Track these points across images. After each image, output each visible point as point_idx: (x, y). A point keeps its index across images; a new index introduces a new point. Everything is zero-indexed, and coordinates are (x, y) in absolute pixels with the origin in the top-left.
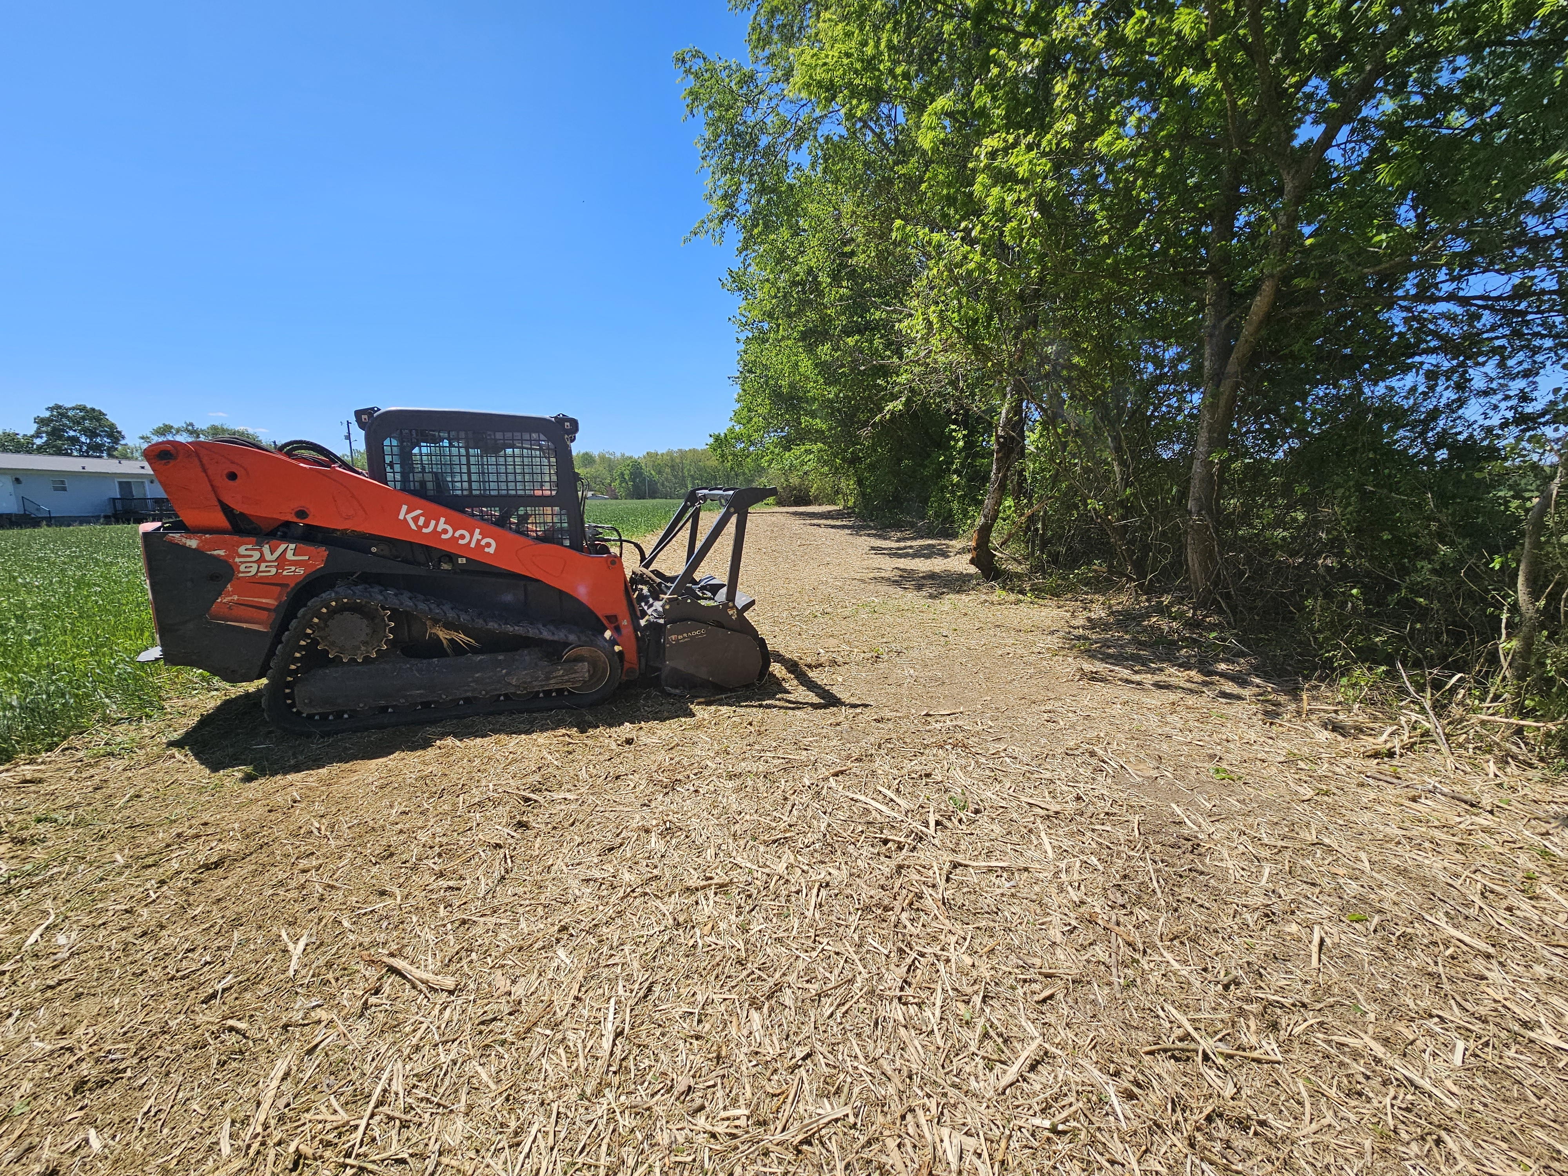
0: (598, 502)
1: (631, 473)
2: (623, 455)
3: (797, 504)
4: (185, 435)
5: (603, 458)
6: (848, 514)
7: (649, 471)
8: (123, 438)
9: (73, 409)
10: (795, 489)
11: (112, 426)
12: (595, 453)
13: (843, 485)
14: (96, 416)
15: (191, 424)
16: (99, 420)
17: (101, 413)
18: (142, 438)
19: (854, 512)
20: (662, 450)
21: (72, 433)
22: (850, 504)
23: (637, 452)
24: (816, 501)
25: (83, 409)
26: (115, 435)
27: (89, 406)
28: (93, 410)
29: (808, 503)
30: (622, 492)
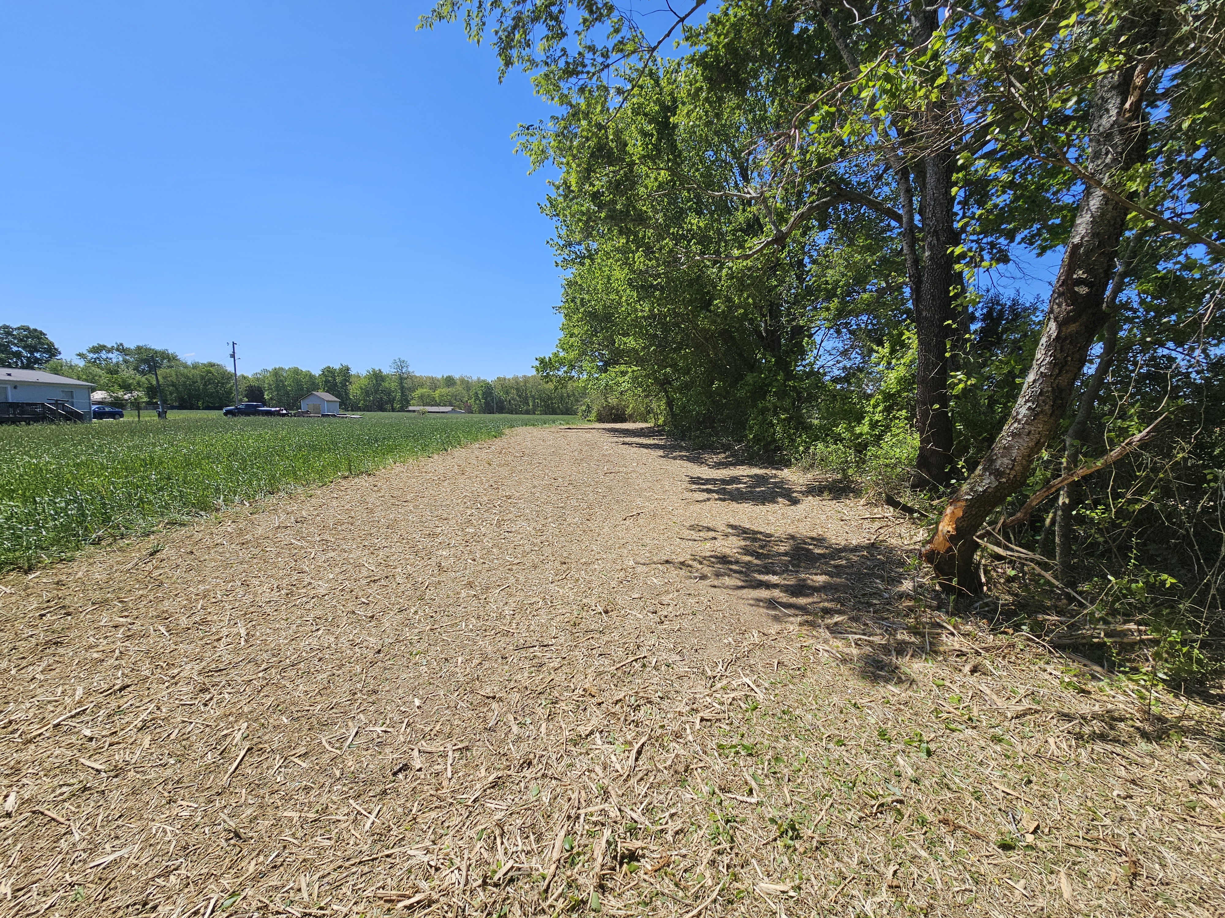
0: (455, 415)
1: (483, 394)
2: (479, 379)
3: (615, 421)
4: (116, 353)
5: (462, 381)
6: (658, 431)
7: (498, 392)
8: (60, 353)
9: (19, 329)
10: (613, 408)
11: (51, 345)
12: (457, 376)
13: (654, 405)
14: (38, 335)
15: (121, 344)
16: (40, 339)
17: (41, 333)
18: (79, 355)
19: (663, 430)
20: (509, 376)
21: (15, 349)
22: (660, 422)
23: (490, 378)
24: (631, 418)
25: (27, 329)
26: (52, 351)
27: (32, 327)
28: (36, 330)
29: (623, 420)
30: (475, 408)
